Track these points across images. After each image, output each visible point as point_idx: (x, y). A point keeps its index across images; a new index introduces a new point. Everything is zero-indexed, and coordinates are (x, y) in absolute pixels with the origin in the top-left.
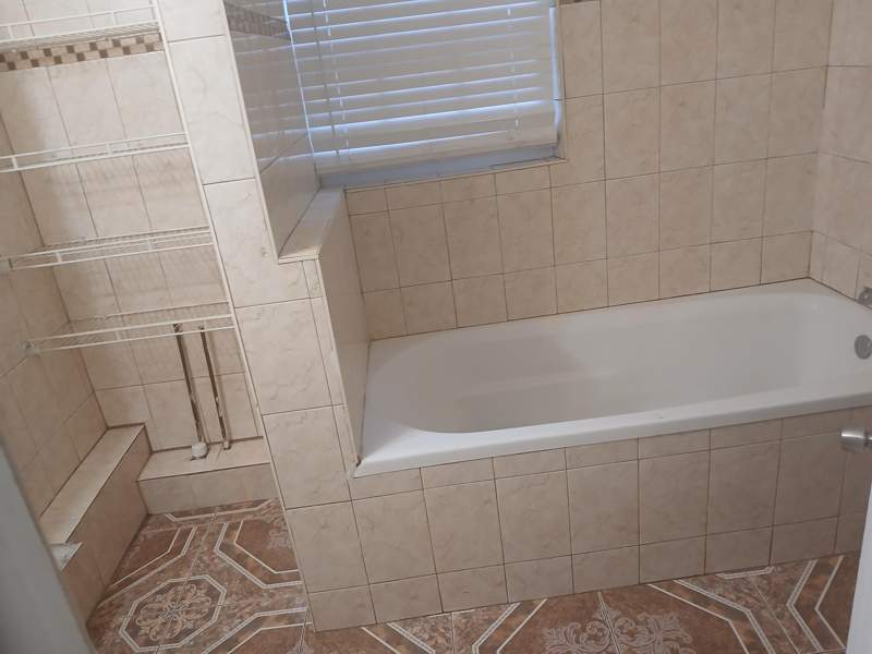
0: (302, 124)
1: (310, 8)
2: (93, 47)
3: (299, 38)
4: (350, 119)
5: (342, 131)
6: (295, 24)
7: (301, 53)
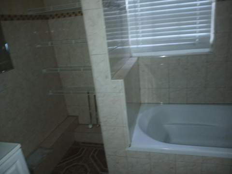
0: (128, 37)
1: (135, 2)
2: (74, 13)
3: (130, 12)
4: (143, 36)
5: (139, 40)
6: (130, 7)
7: (131, 16)
